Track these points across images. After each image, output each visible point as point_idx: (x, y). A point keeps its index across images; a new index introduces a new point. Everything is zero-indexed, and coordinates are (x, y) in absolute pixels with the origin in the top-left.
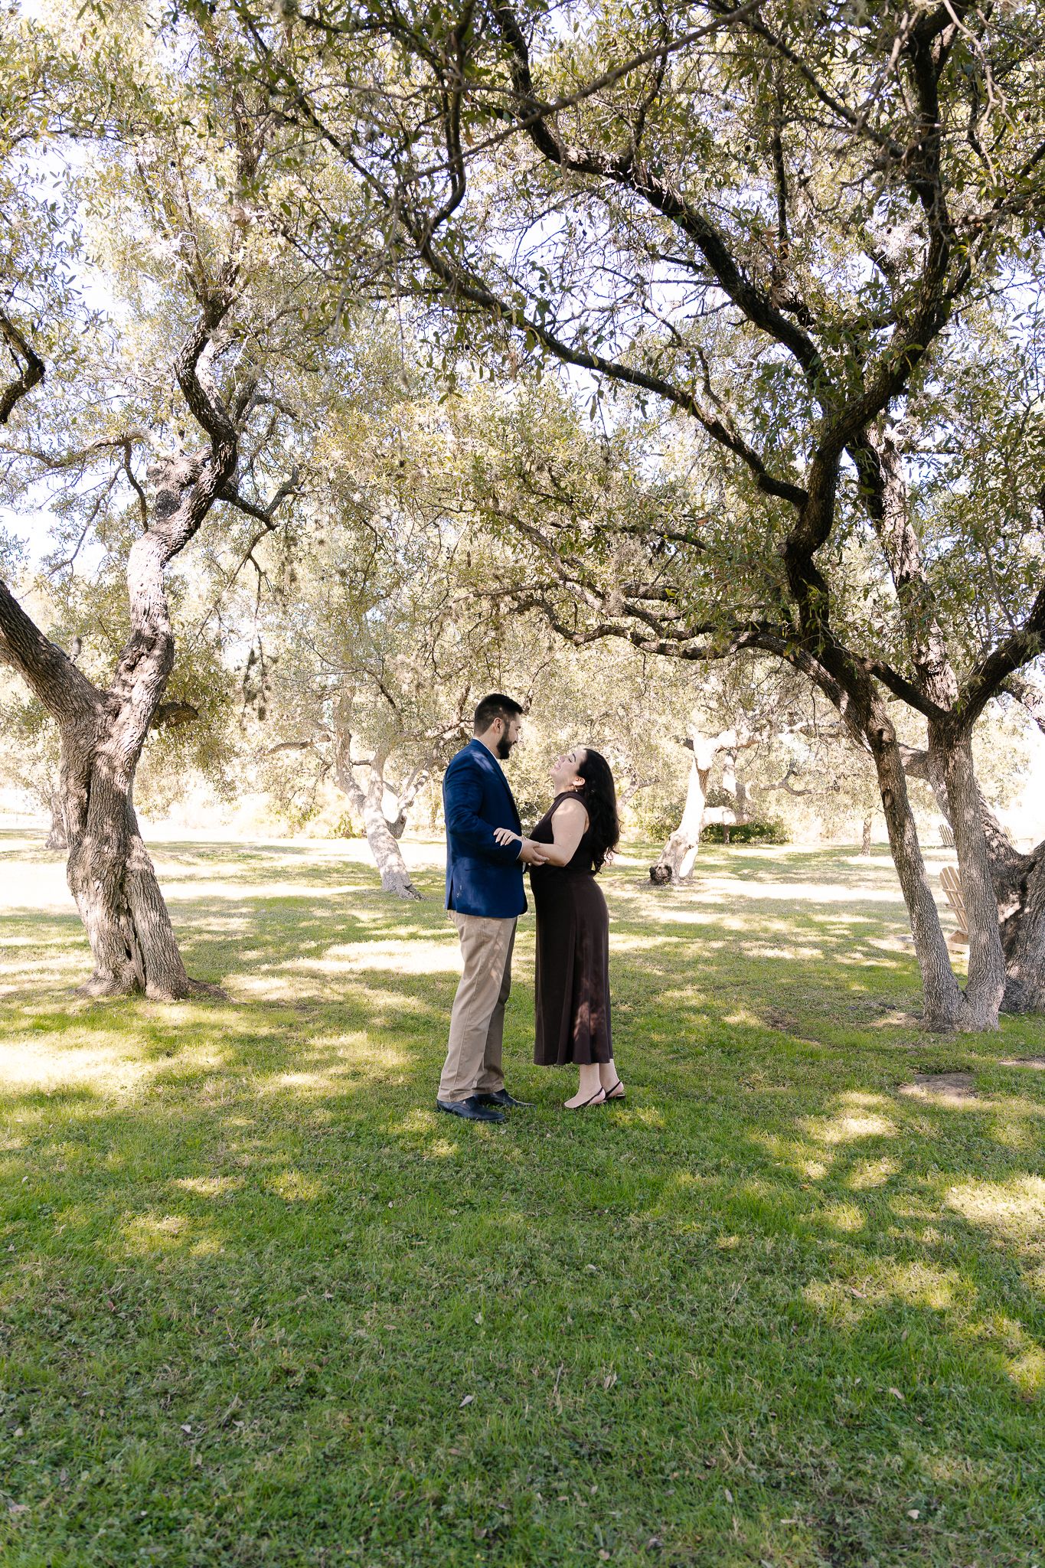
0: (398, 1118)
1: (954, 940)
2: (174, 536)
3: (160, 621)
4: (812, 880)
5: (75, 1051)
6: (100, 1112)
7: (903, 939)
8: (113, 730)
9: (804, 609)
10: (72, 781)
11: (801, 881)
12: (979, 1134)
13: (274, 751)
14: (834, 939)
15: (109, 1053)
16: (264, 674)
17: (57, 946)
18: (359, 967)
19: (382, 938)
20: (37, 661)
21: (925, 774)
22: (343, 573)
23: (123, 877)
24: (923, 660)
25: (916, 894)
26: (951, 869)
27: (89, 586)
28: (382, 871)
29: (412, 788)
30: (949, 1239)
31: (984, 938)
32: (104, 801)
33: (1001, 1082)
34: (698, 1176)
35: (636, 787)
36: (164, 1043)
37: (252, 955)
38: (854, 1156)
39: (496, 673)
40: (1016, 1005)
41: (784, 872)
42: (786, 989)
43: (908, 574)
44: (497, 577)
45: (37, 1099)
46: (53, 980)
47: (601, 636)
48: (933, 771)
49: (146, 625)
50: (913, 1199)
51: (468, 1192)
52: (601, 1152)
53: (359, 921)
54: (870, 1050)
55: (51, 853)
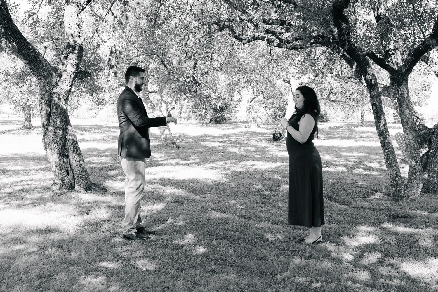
0: (182, 238)
1: (401, 162)
2: (82, 4)
3: (77, 39)
4: (340, 138)
5: (51, 212)
6: (64, 237)
7: (380, 162)
8: (59, 83)
9: (340, 32)
10: (43, 104)
11: (335, 138)
12: (414, 242)
13: (117, 87)
14: (351, 163)
15: (64, 213)
16: (116, 58)
17: (35, 170)
18: (158, 176)
19: (165, 165)
20: (29, 56)
21: (389, 95)
22: (147, 16)
23: (65, 142)
24: (387, 49)
25: (386, 146)
26: (399, 133)
27: (44, 23)
28: (162, 137)
29: (174, 102)
30: (404, 283)
31: (414, 163)
32: (57, 112)
33: (423, 221)
34: (303, 260)
35: (265, 100)
36: (84, 209)
37: (112, 173)
38: (364, 251)
39: (210, 55)
40: (428, 189)
41: (328, 134)
42: (332, 184)
43: (380, 13)
44: (211, 17)
45: (39, 232)
46: (36, 184)
47: (254, 40)
48: (392, 94)
49: (71, 40)
50: (389, 268)
51: (214, 267)
52: (264, 251)
53: (155, 158)
54: (368, 209)
55: (24, 130)
